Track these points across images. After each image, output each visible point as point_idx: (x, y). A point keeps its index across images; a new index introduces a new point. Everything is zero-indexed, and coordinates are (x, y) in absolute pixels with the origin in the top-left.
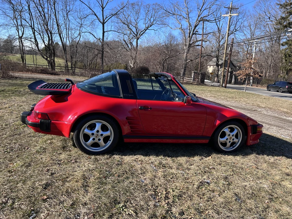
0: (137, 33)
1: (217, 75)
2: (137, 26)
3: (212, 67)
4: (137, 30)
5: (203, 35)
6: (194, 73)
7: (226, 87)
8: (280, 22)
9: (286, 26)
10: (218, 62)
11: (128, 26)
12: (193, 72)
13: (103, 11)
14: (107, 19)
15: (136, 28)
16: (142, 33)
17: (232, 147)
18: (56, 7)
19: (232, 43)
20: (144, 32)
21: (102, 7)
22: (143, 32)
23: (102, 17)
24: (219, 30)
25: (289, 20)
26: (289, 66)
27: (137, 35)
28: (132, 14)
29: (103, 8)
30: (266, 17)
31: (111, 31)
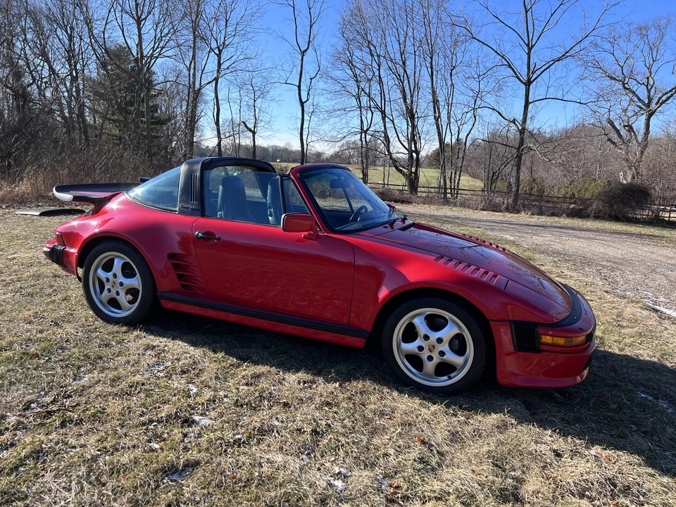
0: (650, 100)
2: (651, 82)
4: (649, 91)
11: (624, 84)
13: (529, 54)
14: (538, 72)
15: (647, 86)
16: (664, 98)
17: (446, 378)
18: (434, 63)
20: (672, 95)
21: (528, 45)
22: (669, 95)
23: (526, 70)
27: (648, 105)
28: (638, 53)
29: (530, 49)
31: (546, 98)
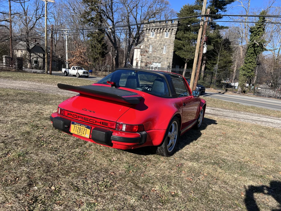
1: (29, 61)
3: (20, 51)
5: (11, 14)
6: (6, 57)
7: (51, 74)
8: (84, 16)
9: (89, 20)
10: (29, 46)
12: (4, 56)
19: (52, 30)
24: (25, 12)
25: (91, 16)
26: (96, 55)
30: (71, 8)
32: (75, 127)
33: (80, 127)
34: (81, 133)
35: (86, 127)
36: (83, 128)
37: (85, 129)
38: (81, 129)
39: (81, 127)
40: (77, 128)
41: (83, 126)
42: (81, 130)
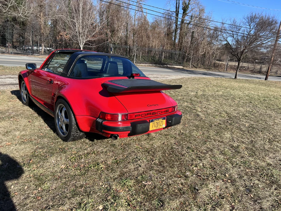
32: (154, 123)
33: (157, 121)
34: (159, 126)
35: (162, 119)
36: (160, 121)
37: (162, 121)
38: (159, 122)
39: (159, 121)
40: (156, 124)
41: (160, 119)
42: (159, 124)
